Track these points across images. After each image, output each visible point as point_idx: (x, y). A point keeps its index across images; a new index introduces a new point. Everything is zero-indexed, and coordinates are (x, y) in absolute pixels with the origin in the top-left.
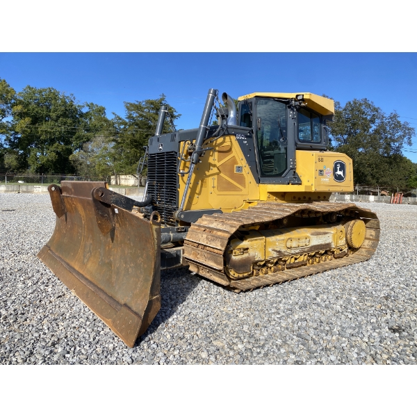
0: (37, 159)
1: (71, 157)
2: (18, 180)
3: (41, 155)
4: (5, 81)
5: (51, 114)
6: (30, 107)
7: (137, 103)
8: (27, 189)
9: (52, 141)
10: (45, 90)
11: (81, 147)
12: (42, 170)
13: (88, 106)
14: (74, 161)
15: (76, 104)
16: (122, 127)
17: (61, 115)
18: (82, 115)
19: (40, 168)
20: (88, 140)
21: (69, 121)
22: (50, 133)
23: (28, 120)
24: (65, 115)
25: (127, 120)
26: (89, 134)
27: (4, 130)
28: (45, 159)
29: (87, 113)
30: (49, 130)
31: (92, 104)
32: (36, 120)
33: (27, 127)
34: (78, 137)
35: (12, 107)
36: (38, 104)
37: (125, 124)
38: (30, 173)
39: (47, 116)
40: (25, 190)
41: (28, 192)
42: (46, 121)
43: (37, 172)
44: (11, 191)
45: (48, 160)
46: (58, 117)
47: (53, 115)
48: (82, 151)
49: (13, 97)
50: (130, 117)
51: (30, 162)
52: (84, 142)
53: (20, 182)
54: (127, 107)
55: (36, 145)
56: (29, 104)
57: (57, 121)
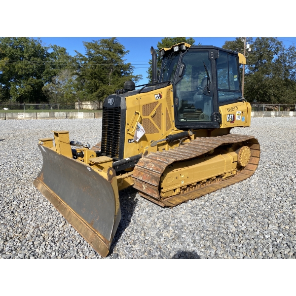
0: (16, 91)
1: (43, 88)
2: (3, 107)
3: (20, 88)
5: (24, 54)
6: (7, 50)
7: (94, 42)
8: (12, 116)
9: (28, 75)
11: (50, 80)
12: (21, 99)
13: (52, 47)
14: (46, 91)
15: (43, 46)
16: (83, 62)
17: (32, 55)
18: (48, 55)
19: (20, 97)
20: (55, 75)
21: (39, 60)
22: (25, 69)
23: (6, 59)
24: (35, 55)
25: (87, 57)
26: (55, 70)
28: (23, 91)
29: (52, 53)
30: (24, 67)
31: (56, 46)
33: (6, 65)
34: (47, 73)
36: (13, 47)
37: (85, 59)
38: (12, 101)
39: (21, 56)
40: (10, 116)
41: (13, 118)
42: (21, 60)
43: (17, 101)
45: (25, 92)
46: (30, 57)
47: (26, 55)
48: (51, 84)
50: (89, 54)
51: (11, 93)
52: (52, 76)
53: (5, 109)
54: (86, 46)
55: (15, 79)
56: (6, 47)
57: (29, 60)
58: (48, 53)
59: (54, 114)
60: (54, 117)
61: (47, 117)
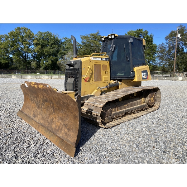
0: (44, 63)
1: (57, 62)
2: (37, 73)
3: (46, 62)
4: (30, 30)
5: (49, 43)
6: (40, 41)
7: (86, 36)
8: (40, 77)
9: (50, 55)
10: (46, 33)
11: (62, 58)
12: (46, 68)
13: (64, 39)
14: (59, 64)
15: (59, 38)
16: (79, 47)
17: (53, 43)
18: (62, 43)
19: (45, 67)
20: (65, 54)
21: (56, 46)
22: (49, 52)
23: (39, 46)
25: (82, 44)
26: (65, 51)
27: (30, 51)
28: (47, 64)
30: (48, 50)
31: (66, 38)
32: (43, 46)
33: (39, 50)
34: (60, 53)
35: (33, 41)
36: (43, 39)
37: (81, 46)
38: (42, 69)
39: (47, 44)
40: (39, 77)
41: (40, 78)
42: (47, 46)
43: (44, 69)
44: (33, 78)
45: (48, 64)
46: (52, 45)
47: (50, 44)
48: (62, 60)
49: (33, 37)
50: (83, 42)
51: (41, 65)
52: (63, 55)
53: (38, 74)
54: (82, 38)
55: (43, 57)
56: (40, 39)
57: (51, 46)
58: (62, 42)
59: (60, 76)
60: (60, 78)
61: (57, 78)
